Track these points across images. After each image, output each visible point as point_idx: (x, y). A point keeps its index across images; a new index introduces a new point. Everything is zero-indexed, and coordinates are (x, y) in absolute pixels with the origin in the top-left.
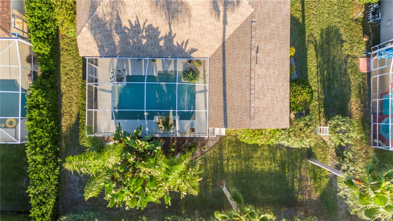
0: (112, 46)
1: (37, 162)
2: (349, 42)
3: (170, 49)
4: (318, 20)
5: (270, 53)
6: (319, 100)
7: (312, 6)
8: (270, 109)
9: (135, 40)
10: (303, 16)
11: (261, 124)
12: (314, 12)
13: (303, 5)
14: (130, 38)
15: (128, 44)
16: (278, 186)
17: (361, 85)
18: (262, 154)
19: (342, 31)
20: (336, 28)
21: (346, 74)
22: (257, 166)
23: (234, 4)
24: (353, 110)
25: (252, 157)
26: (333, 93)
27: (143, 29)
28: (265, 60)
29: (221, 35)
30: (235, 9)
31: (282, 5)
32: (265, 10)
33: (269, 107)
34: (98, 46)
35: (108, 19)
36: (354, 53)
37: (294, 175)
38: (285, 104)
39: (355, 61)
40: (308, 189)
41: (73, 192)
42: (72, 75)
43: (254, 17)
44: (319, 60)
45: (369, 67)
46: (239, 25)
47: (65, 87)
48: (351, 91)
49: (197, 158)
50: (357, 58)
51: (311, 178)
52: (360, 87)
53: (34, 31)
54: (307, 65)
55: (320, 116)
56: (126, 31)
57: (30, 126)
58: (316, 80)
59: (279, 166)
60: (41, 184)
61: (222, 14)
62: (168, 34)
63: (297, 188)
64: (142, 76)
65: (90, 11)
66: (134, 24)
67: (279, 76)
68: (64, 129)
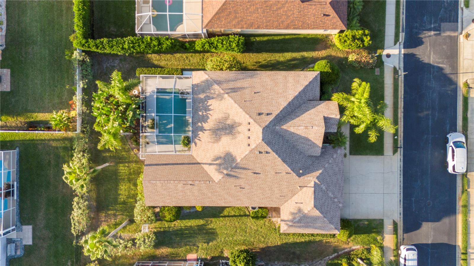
0: (198, 93)
1: (123, 44)
2: (208, 247)
3: (197, 130)
4: (223, 227)
5: (192, 193)
6: (169, 227)
7: (232, 222)
8: (156, 193)
9: (201, 108)
10: (225, 216)
11: (146, 187)
12: (228, 224)
13: (232, 216)
14: (203, 105)
15: (199, 103)
16: (111, 200)
17: (178, 255)
18: (132, 189)
19: (215, 242)
20: (217, 238)
21: (186, 245)
22: (124, 186)
23: (219, 170)
24: (161, 249)
25: (130, 183)
26: (174, 237)
27: (208, 113)
28: (187, 189)
29: (204, 162)
30: (217, 171)
31: (224, 201)
32: (218, 190)
33: (157, 192)
34: (198, 84)
35: (212, 91)
36: (200, 251)
37: (118, 211)
38: (161, 203)
39: (194, 251)
40: (109, 220)
41: (107, 62)
42: (186, 61)
43: (212, 183)
44: (196, 227)
45: (190, 260)
46: (209, 173)
47: (178, 56)
48: (175, 248)
49: (130, 145)
50: (197, 253)
51: (116, 222)
52: (177, 254)
53: (209, 43)
54: (192, 219)
55: (158, 228)
56: (206, 102)
57: (147, 40)
58: (182, 225)
59: (124, 201)
60: (109, 47)
61: (215, 162)
62: (204, 128)
63: (110, 212)
64: (186, 109)
65: (217, 80)
66: (209, 108)
67: (178, 199)
68: (149, 56)
